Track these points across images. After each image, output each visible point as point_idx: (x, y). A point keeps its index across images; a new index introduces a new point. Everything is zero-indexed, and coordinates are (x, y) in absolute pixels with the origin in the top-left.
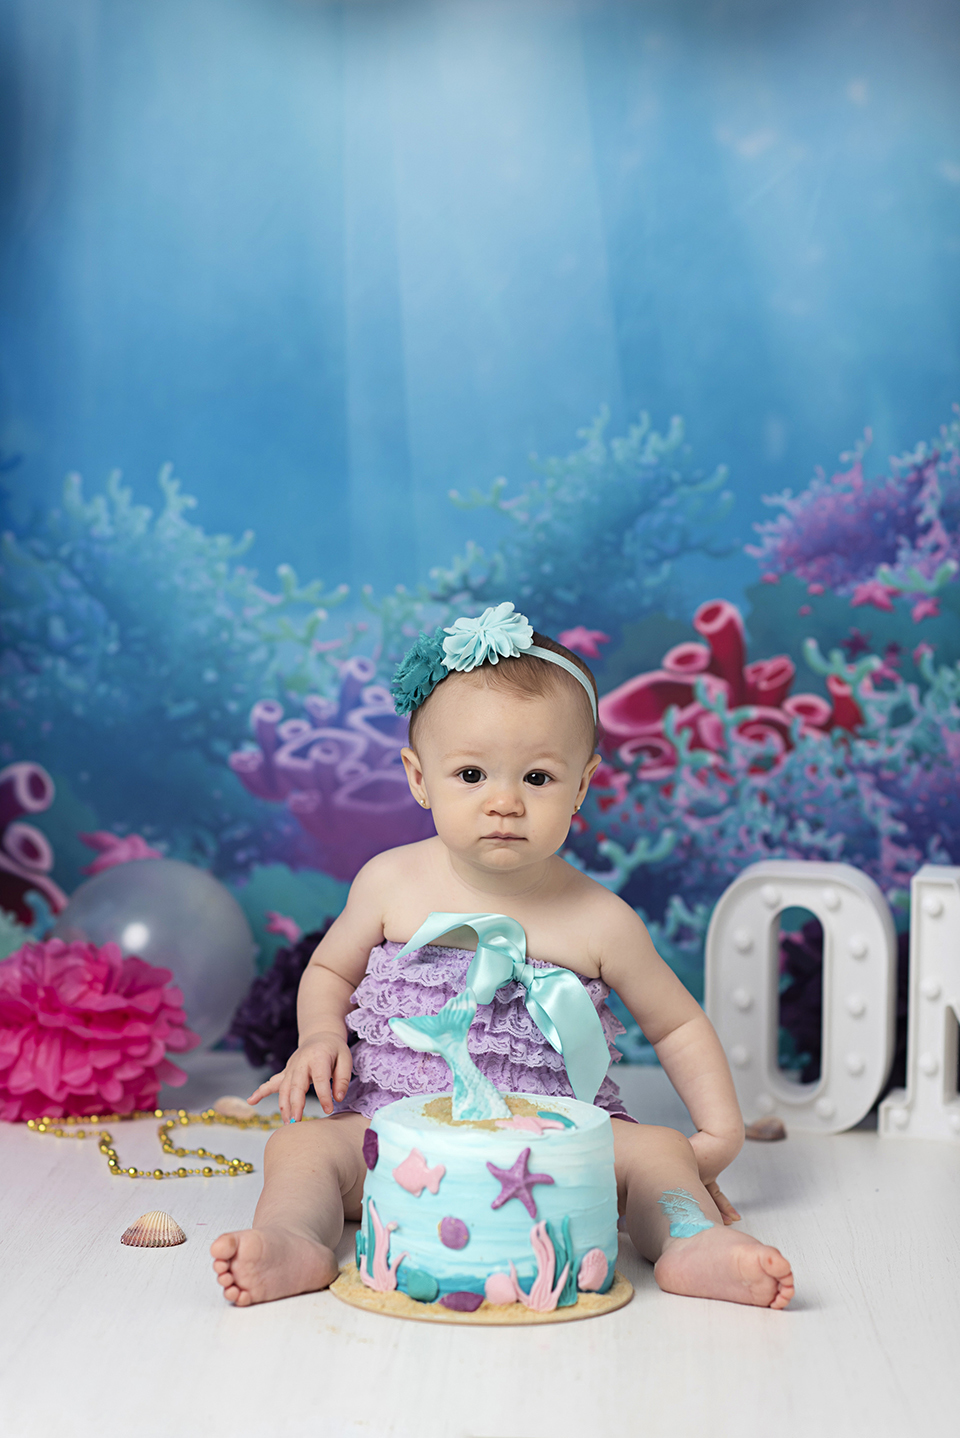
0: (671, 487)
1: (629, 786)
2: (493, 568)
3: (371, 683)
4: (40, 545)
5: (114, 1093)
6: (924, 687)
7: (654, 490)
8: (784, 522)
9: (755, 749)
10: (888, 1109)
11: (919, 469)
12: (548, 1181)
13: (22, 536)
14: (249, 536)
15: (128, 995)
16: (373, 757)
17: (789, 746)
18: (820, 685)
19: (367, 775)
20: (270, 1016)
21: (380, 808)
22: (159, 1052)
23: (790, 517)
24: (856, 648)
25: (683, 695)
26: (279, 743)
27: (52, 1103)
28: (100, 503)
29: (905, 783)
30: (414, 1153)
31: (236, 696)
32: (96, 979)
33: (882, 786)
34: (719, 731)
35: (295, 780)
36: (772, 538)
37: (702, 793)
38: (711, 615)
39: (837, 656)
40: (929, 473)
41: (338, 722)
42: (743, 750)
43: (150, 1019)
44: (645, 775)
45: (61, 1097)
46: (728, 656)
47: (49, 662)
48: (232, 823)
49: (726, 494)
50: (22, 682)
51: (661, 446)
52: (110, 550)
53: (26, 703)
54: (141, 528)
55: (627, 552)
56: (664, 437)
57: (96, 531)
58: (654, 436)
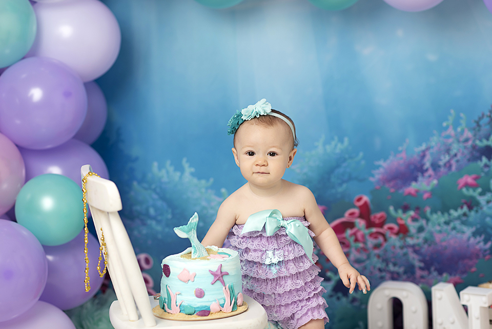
4: (145, 185)
6: (428, 220)
8: (381, 170)
9: (375, 241)
11: (424, 152)
12: (227, 274)
13: (140, 182)
14: (212, 180)
17: (386, 240)
18: (395, 220)
23: (384, 168)
24: (406, 209)
29: (423, 250)
33: (416, 252)
34: (363, 236)
36: (378, 175)
37: (358, 256)
38: (359, 200)
39: (400, 211)
40: (428, 153)
42: (371, 242)
46: (365, 213)
47: (150, 222)
49: (363, 161)
50: (142, 228)
51: (342, 147)
52: (168, 185)
53: (143, 235)
54: (177, 179)
55: (332, 181)
56: (342, 144)
57: (163, 180)
58: (339, 144)
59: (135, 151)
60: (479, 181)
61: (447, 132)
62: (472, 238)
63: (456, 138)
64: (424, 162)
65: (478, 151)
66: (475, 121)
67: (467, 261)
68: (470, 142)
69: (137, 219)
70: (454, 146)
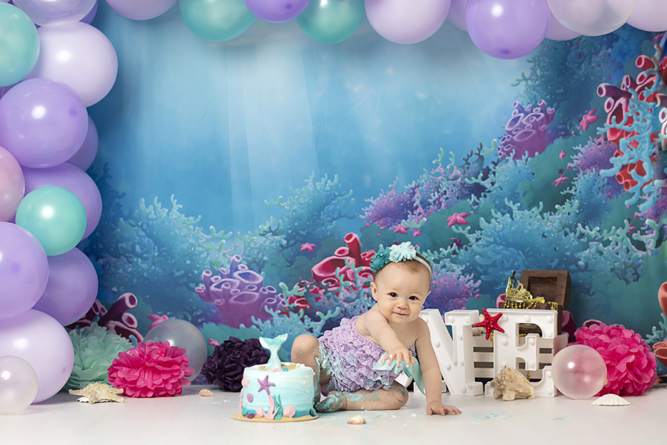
0: (335, 196)
1: (325, 293)
2: (279, 224)
3: (241, 263)
4: (132, 222)
5: (169, 387)
7: (330, 198)
8: (371, 207)
11: (413, 189)
13: (126, 219)
14: (200, 217)
15: (172, 357)
16: (241, 287)
19: (240, 293)
20: (215, 365)
21: (245, 303)
22: (183, 373)
23: (373, 205)
25: (341, 263)
26: (212, 283)
27: (150, 390)
28: (151, 207)
31: (197, 268)
32: (162, 352)
34: (353, 274)
35: (217, 295)
36: (368, 212)
37: (348, 295)
38: (349, 237)
40: (416, 190)
41: (230, 276)
43: (179, 364)
44: (329, 289)
45: (153, 388)
46: (355, 251)
47: (135, 260)
48: (197, 310)
49: (353, 199)
50: (127, 266)
51: (332, 184)
52: (155, 222)
53: (128, 273)
54: (165, 215)
55: (322, 218)
56: (332, 181)
57: (150, 217)
58: (329, 181)
59: (122, 186)
60: (467, 219)
61: (437, 170)
62: (461, 276)
63: (445, 177)
64: (413, 200)
65: (466, 188)
66: (464, 159)
67: (457, 299)
68: (459, 180)
69: (122, 257)
70: (444, 184)
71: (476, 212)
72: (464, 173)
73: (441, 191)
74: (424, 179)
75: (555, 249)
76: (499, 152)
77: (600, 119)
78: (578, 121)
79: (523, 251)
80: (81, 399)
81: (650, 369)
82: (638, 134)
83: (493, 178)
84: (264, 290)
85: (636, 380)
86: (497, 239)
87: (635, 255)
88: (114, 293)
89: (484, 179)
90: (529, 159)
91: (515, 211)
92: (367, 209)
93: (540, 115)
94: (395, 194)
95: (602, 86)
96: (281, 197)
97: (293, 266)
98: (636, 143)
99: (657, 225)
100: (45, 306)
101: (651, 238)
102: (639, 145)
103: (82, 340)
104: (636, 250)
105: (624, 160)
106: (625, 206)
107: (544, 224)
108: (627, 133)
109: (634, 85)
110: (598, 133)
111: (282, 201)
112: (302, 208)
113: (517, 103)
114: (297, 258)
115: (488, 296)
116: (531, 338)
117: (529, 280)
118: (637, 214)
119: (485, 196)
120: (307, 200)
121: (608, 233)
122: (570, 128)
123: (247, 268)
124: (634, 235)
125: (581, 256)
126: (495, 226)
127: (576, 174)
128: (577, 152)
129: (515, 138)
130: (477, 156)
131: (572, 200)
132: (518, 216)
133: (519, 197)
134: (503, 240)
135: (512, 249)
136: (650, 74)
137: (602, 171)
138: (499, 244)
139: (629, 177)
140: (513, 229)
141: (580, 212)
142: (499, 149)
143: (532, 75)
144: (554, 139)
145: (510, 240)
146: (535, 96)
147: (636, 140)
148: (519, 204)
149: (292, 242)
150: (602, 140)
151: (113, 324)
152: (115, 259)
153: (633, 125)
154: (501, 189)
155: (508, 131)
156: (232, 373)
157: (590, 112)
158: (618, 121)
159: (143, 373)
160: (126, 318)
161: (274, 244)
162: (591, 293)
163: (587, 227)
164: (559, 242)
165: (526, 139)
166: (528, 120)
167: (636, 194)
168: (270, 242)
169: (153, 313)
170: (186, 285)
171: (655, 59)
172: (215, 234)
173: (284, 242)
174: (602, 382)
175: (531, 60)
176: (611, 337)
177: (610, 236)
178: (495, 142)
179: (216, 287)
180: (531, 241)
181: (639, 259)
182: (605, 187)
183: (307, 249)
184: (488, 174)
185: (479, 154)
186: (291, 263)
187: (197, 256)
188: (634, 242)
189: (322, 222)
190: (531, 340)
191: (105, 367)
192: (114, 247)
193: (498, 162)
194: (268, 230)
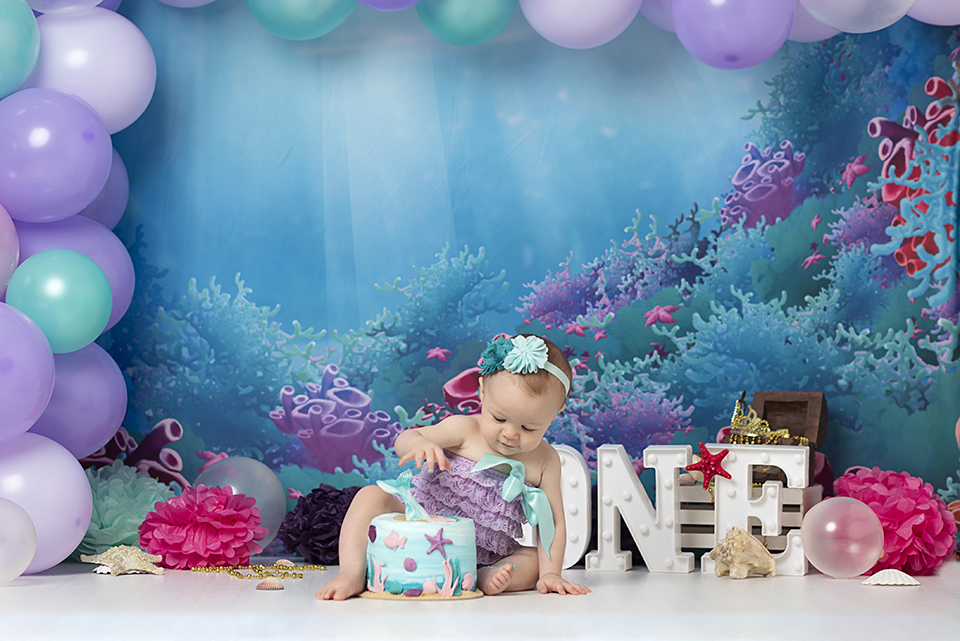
0: (480, 279)
2: (396, 319)
3: (338, 376)
4: (177, 313)
5: (231, 554)
6: (601, 372)
7: (472, 281)
8: (533, 296)
10: (589, 557)
11: (596, 270)
12: (450, 543)
13: (168, 308)
14: (278, 307)
15: (235, 510)
16: (338, 412)
19: (336, 420)
20: (298, 525)
21: (343, 436)
22: (251, 535)
23: (535, 293)
26: (294, 406)
27: (202, 559)
28: (206, 291)
29: (592, 418)
30: (393, 532)
31: (272, 383)
32: (220, 503)
33: (581, 420)
35: (301, 423)
36: (527, 303)
41: (322, 395)
43: (246, 521)
45: (206, 556)
47: (181, 369)
48: (271, 445)
49: (505, 283)
50: (168, 379)
51: (474, 261)
52: (211, 314)
53: (170, 389)
54: (226, 303)
55: (459, 310)
56: (476, 256)
57: (204, 305)
58: (471, 256)
61: (630, 242)
62: (665, 400)
63: (643, 252)
64: (595, 285)
65: (674, 269)
66: (670, 226)
67: (658, 434)
68: (663, 257)
69: (161, 365)
70: (640, 262)
71: (688, 304)
72: (671, 247)
73: (637, 273)
74: (611, 254)
75: (804, 361)
76: (723, 216)
77: (872, 170)
78: (839, 172)
79: (756, 364)
80: (99, 569)
81: (946, 536)
82: (927, 192)
83: (713, 254)
84: (372, 417)
85: (926, 551)
86: (719, 345)
87: (921, 371)
88: (149, 418)
89: (700, 256)
90: (767, 227)
91: (746, 304)
92: (526, 298)
93: (783, 164)
94: (568, 276)
95: (876, 121)
96: (399, 278)
97: (415, 382)
98: (924, 207)
99: (955, 327)
100: (47, 428)
101: (947, 346)
102: (929, 210)
103: (100, 485)
104: (924, 363)
105: (907, 230)
106: (908, 298)
107: (787, 324)
108: (912, 191)
109: (922, 121)
110: (868, 191)
111: (400, 284)
112: (431, 296)
113: (750, 144)
114: (422, 369)
115: (704, 429)
116: (771, 488)
117: (765, 406)
118: (925, 310)
119: (701, 282)
120: (438, 284)
121: (882, 338)
122: (828, 181)
123: (347, 383)
124: (921, 341)
125: (843, 372)
126: (716, 326)
127: (836, 250)
128: (837, 218)
129: (746, 196)
130: (690, 223)
131: (830, 289)
132: (749, 311)
133: (750, 283)
134: (727, 347)
135: (741, 360)
136: (946, 104)
137: (874, 247)
138: (721, 353)
139: (915, 256)
140: (742, 330)
141: (841, 307)
142: (722, 212)
143: (772, 104)
144: (805, 198)
145: (738, 348)
146: (776, 134)
147: (925, 201)
148: (751, 294)
149: (414, 346)
150: (874, 200)
151: (146, 464)
152: (151, 368)
153: (921, 180)
154: (725, 271)
155: (735, 186)
156: (324, 537)
157: (857, 160)
158: (899, 173)
159: (191, 533)
160: (166, 456)
161: (388, 349)
162: (856, 427)
163: (851, 329)
164: (810, 351)
165: (763, 197)
166: (765, 170)
167: (924, 281)
168: (381, 345)
169: (206, 450)
170: (256, 406)
171: (953, 82)
172: (301, 333)
173: (403, 346)
174: (875, 554)
175: (771, 81)
176: (889, 488)
177: (885, 342)
178: (716, 202)
179: (300, 411)
180: (768, 349)
181: (928, 377)
182: (879, 269)
183: (436, 356)
184: (707, 248)
185: (692, 219)
186: (413, 377)
187: (273, 366)
188: (921, 353)
189: (459, 317)
190: (771, 490)
191: (134, 525)
192: (150, 349)
193: (721, 231)
194: (379, 328)
